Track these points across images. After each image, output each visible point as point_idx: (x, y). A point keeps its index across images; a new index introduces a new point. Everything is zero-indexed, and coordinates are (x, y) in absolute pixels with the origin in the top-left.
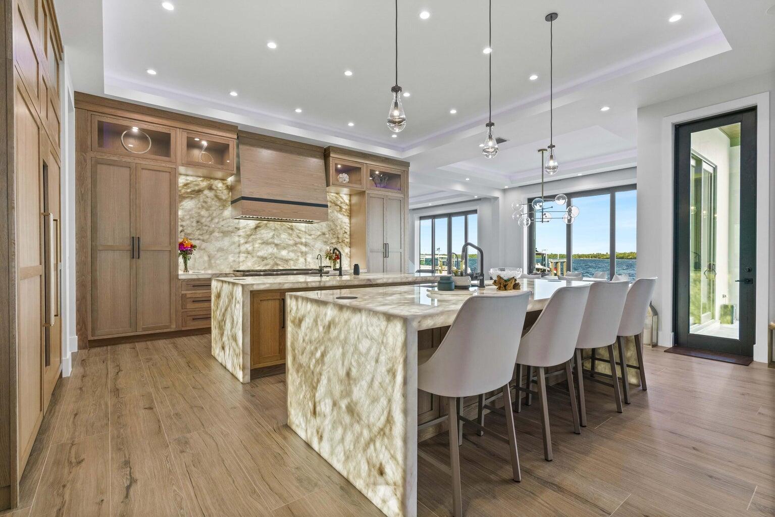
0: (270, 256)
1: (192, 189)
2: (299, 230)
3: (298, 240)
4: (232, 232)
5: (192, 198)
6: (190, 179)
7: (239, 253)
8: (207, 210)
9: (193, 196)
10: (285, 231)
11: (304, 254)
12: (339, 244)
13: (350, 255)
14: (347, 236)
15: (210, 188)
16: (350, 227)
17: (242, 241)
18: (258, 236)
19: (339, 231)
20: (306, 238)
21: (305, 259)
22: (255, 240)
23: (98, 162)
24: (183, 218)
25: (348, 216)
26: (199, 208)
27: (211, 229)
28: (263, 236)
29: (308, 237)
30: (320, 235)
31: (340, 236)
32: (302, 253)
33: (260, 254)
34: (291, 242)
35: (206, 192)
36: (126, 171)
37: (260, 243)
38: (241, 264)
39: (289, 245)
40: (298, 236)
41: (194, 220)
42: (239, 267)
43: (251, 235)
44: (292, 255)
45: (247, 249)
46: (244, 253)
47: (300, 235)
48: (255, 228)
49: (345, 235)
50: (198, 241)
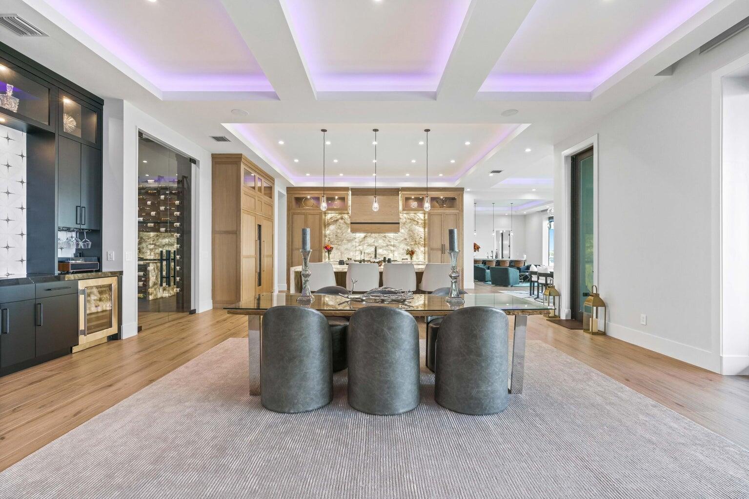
0: (372, 253)
1: (334, 220)
2: (390, 237)
3: (389, 243)
4: (352, 240)
6: (333, 215)
7: (356, 251)
8: (340, 229)
9: (334, 223)
10: (381, 238)
11: (393, 251)
12: (416, 245)
13: (424, 252)
14: (423, 240)
15: (342, 218)
16: (424, 234)
17: (357, 244)
18: (366, 242)
19: (416, 237)
20: (394, 242)
21: (393, 254)
22: (365, 244)
23: (294, 214)
24: (330, 234)
25: (423, 227)
26: (337, 229)
27: (342, 239)
28: (368, 242)
30: (403, 240)
31: (417, 240)
32: (391, 251)
33: (366, 251)
34: (385, 245)
35: (340, 221)
36: (303, 216)
37: (366, 246)
38: (357, 257)
39: (383, 247)
40: (388, 241)
41: (335, 235)
43: (362, 241)
44: (385, 252)
45: (360, 249)
46: (358, 251)
47: (390, 241)
48: (364, 238)
49: (421, 239)
50: (336, 245)
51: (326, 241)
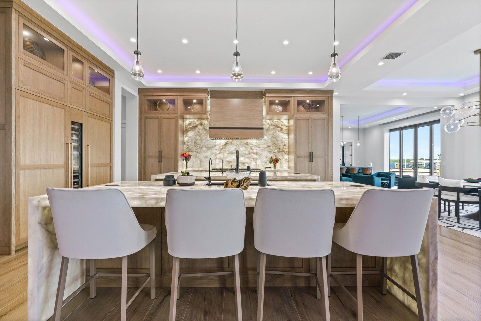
0: (233, 161)
1: (192, 126)
2: (252, 145)
3: (251, 151)
4: (212, 148)
5: (192, 131)
6: (192, 120)
7: (216, 159)
8: (200, 136)
9: (193, 129)
10: (242, 145)
11: (255, 160)
12: (280, 153)
13: (289, 160)
14: (286, 147)
15: (201, 124)
16: (289, 142)
17: (218, 152)
18: (226, 149)
19: (280, 144)
20: (256, 150)
21: (256, 163)
22: (225, 151)
23: (146, 118)
24: (188, 141)
25: (287, 134)
26: (196, 135)
27: (201, 146)
28: (229, 149)
29: (258, 149)
30: (266, 147)
31: (280, 148)
32: (254, 158)
33: (228, 159)
34: (247, 152)
35: (199, 127)
36: (157, 120)
37: (227, 153)
38: (217, 165)
39: (245, 154)
40: (251, 148)
41: (193, 142)
42: (216, 167)
43: (222, 149)
44: (247, 160)
45: (220, 157)
46: (218, 159)
47: (252, 148)
48: (225, 145)
49: (285, 147)
50: (195, 153)
51: (184, 148)
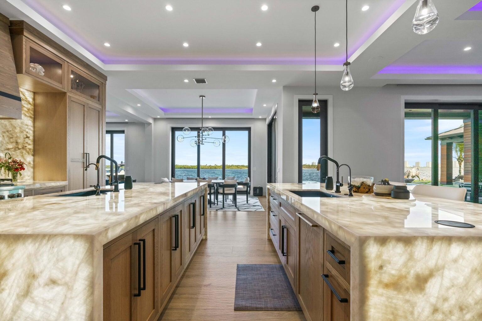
12: (18, 151)
13: (34, 165)
14: (30, 141)
16: (34, 132)
19: (18, 135)
25: (31, 117)
31: (19, 141)
49: (27, 140)
